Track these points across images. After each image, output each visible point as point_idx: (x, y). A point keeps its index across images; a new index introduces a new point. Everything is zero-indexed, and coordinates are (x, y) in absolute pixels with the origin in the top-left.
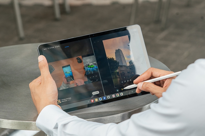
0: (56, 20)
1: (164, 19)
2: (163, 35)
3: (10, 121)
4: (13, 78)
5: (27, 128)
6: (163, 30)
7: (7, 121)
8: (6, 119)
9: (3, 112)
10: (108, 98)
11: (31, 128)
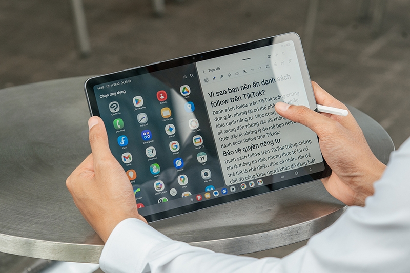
0: (155, 15)
1: (377, 14)
2: (374, 47)
3: (50, 243)
4: (58, 150)
5: (85, 258)
6: (375, 36)
7: (44, 244)
8: (41, 239)
9: (37, 223)
10: (232, 191)
11: (94, 258)
